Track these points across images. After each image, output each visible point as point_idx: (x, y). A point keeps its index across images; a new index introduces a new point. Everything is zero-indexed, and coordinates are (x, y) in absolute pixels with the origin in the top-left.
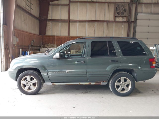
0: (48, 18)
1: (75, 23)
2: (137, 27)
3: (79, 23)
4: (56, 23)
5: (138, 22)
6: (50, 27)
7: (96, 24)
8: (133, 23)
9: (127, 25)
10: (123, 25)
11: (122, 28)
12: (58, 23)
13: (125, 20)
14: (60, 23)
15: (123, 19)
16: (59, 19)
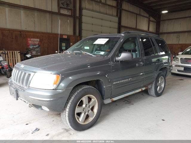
1: (1, 7)
2: (83, 24)
3: (9, 9)
5: (84, 19)
7: (36, 14)
8: (78, 18)
9: (72, 19)
10: (68, 19)
11: (68, 22)
13: (70, 14)
15: (68, 13)
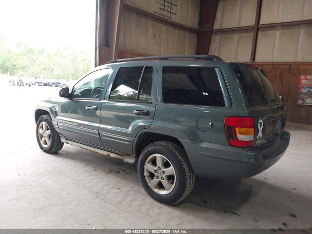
0: (215, 28)
1: (270, 32)
3: (281, 31)
4: (229, 35)
6: (217, 46)
12: (232, 35)
14: (237, 34)
16: (237, 27)
